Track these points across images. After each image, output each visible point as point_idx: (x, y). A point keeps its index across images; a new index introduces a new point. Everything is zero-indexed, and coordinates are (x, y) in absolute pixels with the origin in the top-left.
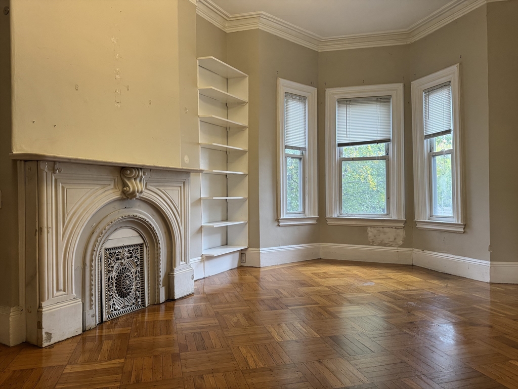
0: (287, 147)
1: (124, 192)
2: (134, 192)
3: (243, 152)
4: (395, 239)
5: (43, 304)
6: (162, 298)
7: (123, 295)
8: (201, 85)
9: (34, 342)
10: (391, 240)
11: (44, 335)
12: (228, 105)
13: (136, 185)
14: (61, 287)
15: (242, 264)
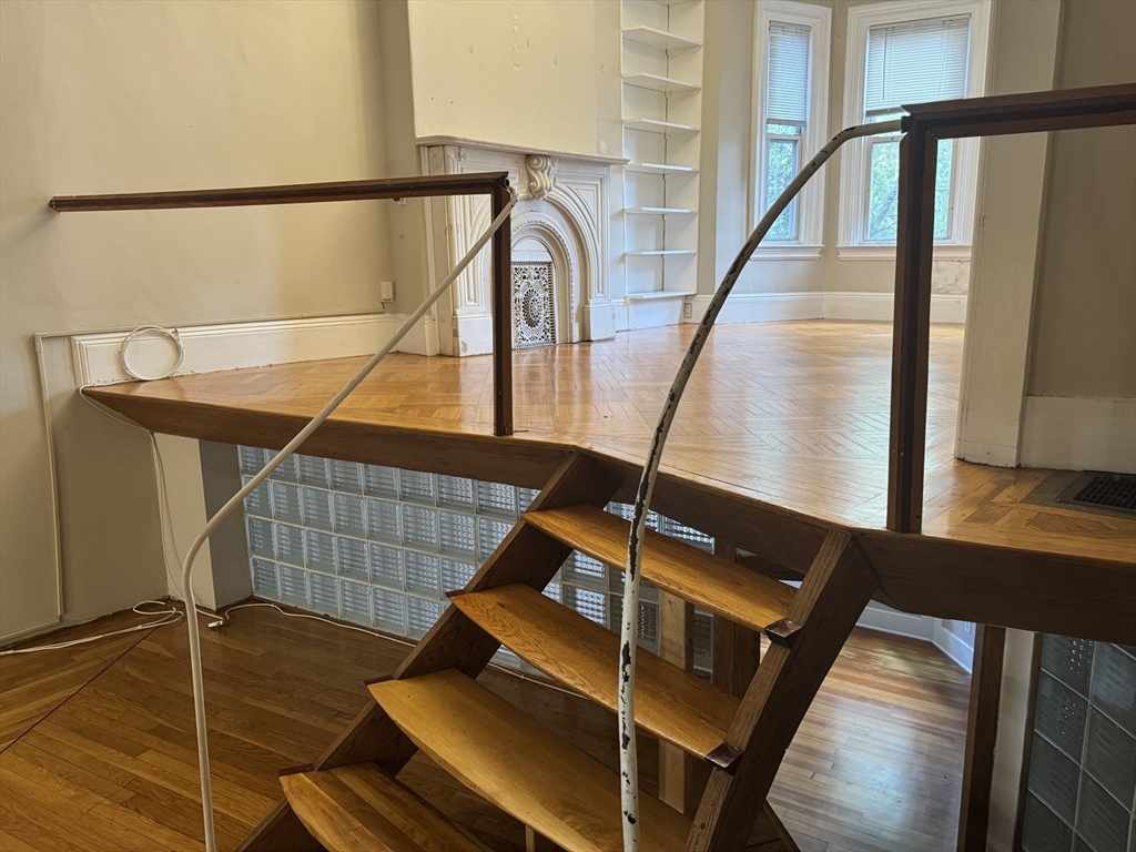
0: (770, 121)
1: (530, 189)
2: (542, 189)
3: (694, 133)
4: (957, 280)
5: (458, 312)
6: (576, 337)
7: (532, 323)
8: (627, 24)
9: (450, 352)
10: (949, 282)
11: (461, 345)
12: (670, 53)
13: (543, 179)
14: (472, 297)
15: (686, 320)
